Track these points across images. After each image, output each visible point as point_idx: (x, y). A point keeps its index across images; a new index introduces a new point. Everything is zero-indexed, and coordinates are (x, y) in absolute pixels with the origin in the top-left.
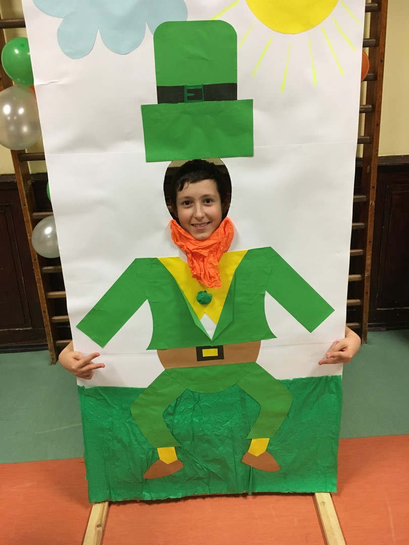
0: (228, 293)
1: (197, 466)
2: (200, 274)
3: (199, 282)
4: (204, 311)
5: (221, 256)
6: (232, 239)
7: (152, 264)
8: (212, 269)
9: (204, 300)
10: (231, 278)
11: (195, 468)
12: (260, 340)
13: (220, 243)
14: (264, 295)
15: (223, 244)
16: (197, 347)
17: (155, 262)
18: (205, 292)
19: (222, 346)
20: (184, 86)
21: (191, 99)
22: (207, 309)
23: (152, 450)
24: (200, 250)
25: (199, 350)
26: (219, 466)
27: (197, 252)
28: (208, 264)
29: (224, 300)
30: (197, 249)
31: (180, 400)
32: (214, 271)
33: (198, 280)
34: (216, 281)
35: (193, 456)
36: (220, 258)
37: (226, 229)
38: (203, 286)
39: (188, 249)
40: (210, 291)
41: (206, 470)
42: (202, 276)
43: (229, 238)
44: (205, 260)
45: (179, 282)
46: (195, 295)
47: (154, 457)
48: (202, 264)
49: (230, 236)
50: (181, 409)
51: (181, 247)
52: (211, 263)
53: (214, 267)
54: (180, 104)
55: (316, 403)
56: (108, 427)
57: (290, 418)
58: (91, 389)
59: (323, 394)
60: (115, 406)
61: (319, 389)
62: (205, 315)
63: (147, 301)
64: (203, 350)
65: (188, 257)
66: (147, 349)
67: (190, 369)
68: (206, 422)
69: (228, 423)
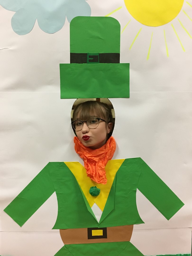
0: (111, 189)
2: (93, 174)
3: (92, 180)
4: (94, 201)
5: (107, 162)
6: (114, 151)
7: (60, 166)
8: (100, 171)
9: (95, 193)
10: (113, 178)
12: (133, 225)
13: (107, 153)
14: (135, 191)
15: (108, 154)
16: (88, 229)
17: (62, 165)
18: (95, 187)
19: (106, 228)
20: (87, 53)
21: (91, 61)
22: (96, 200)
24: (93, 158)
25: (90, 231)
27: (91, 159)
28: (98, 167)
29: (108, 194)
30: (91, 157)
32: (102, 172)
33: (91, 178)
34: (103, 179)
36: (106, 163)
37: (111, 144)
38: (94, 182)
39: (85, 156)
40: (99, 187)
42: (94, 175)
43: (113, 150)
44: (96, 164)
45: (78, 180)
46: (89, 189)
48: (94, 167)
49: (113, 149)
51: (80, 155)
52: (100, 167)
53: (102, 169)
54: (84, 65)
62: (95, 204)
63: (55, 192)
64: (92, 230)
65: (85, 162)
66: (53, 229)
67: (82, 246)
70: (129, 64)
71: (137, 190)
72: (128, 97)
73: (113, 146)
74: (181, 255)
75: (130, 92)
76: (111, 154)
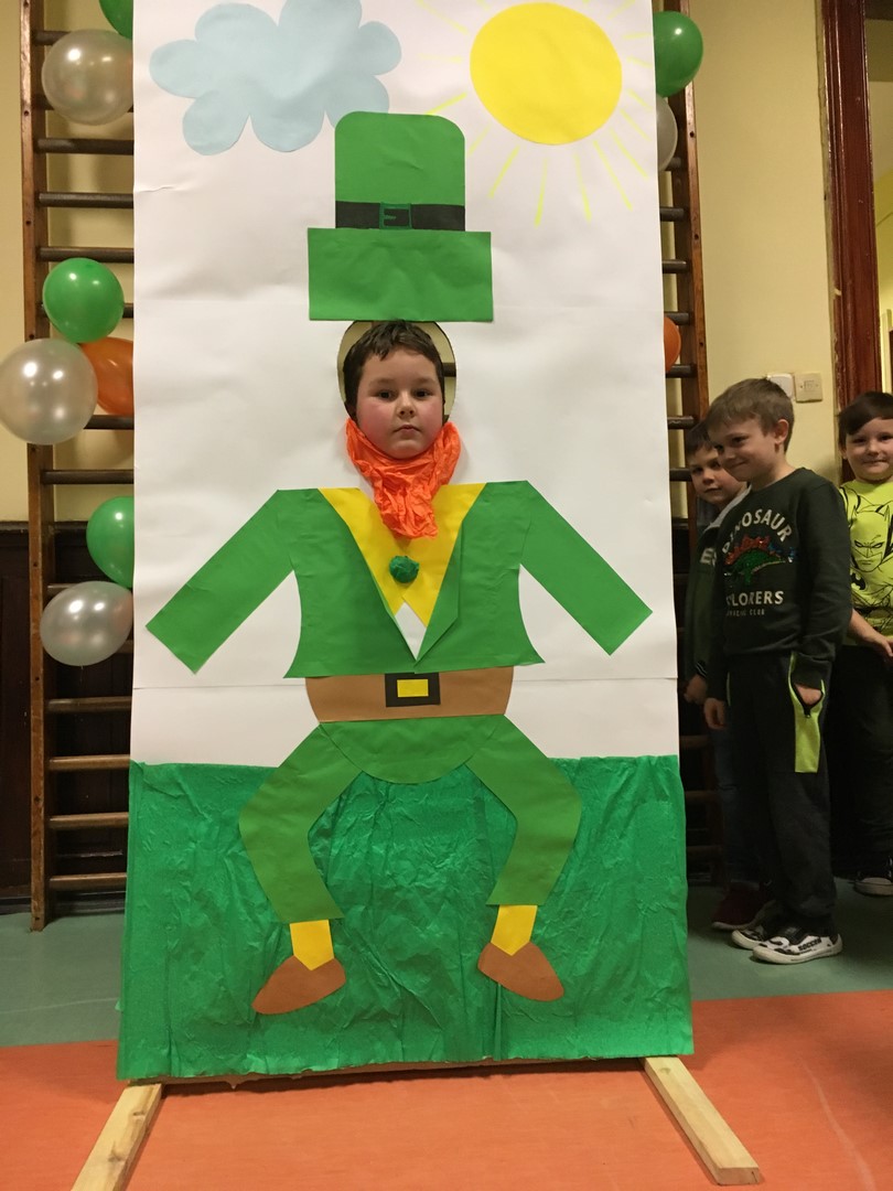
0: (450, 564)
1: (377, 979)
2: (398, 516)
4: (404, 596)
5: (437, 488)
6: (456, 459)
7: (308, 500)
8: (420, 507)
9: (405, 574)
10: (455, 536)
11: (372, 982)
12: (512, 666)
13: (435, 463)
14: (517, 572)
15: (441, 463)
16: (387, 675)
17: (313, 497)
18: (406, 557)
19: (437, 674)
20: (379, 204)
21: (389, 224)
22: (408, 593)
23: (277, 930)
24: (400, 474)
25: (391, 682)
26: (425, 980)
27: (393, 477)
28: (413, 499)
29: (442, 577)
30: (394, 471)
31: (348, 799)
32: (423, 509)
33: (393, 527)
34: (428, 525)
35: (369, 949)
36: (436, 491)
37: (447, 443)
39: (377, 472)
40: (415, 557)
41: (397, 990)
42: (401, 519)
43: (454, 455)
46: (387, 562)
47: (279, 950)
49: (454, 452)
50: (348, 822)
51: (362, 470)
54: (371, 231)
55: (632, 822)
56: (185, 867)
57: (580, 855)
58: (159, 768)
59: (644, 802)
60: (206, 815)
61: (634, 787)
62: (405, 606)
63: (293, 573)
64: (399, 682)
65: (375, 488)
66: (286, 677)
67: (369, 726)
68: (400, 856)
69: (448, 861)
70: (489, 234)
71: (522, 569)
72: (488, 318)
73: (453, 443)
74: (649, 759)
75: (496, 307)
76: (447, 467)
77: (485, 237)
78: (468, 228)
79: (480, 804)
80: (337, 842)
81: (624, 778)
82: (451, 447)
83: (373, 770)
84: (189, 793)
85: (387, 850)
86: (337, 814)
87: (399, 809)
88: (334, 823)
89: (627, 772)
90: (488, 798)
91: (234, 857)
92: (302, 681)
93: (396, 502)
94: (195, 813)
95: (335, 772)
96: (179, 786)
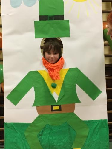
9: (54, 86)
12: (75, 103)
15: (60, 65)
18: (54, 83)
19: (61, 105)
20: (48, 16)
21: (50, 19)
22: (55, 90)
24: (53, 67)
27: (51, 68)
29: (61, 87)
34: (58, 77)
39: (48, 67)
45: (45, 79)
48: (53, 72)
51: (46, 67)
53: (57, 73)
54: (46, 21)
55: (99, 132)
56: (15, 142)
57: (89, 139)
58: (9, 124)
59: (101, 128)
60: (18, 132)
61: (99, 125)
62: (54, 92)
65: (48, 70)
67: (48, 115)
68: (55, 139)
69: (64, 140)
72: (69, 36)
74: (102, 120)
76: (62, 66)
77: (68, 21)
78: (65, 19)
79: (69, 129)
80: (43, 137)
81: (97, 124)
82: (62, 62)
83: (49, 123)
84: (15, 128)
85: (52, 138)
86: (43, 132)
87: (54, 131)
88: (42, 133)
89: (97, 123)
90: (71, 128)
91: (24, 140)
92: (35, 107)
93: (52, 73)
94: (16, 132)
95: (42, 124)
96: (13, 127)
